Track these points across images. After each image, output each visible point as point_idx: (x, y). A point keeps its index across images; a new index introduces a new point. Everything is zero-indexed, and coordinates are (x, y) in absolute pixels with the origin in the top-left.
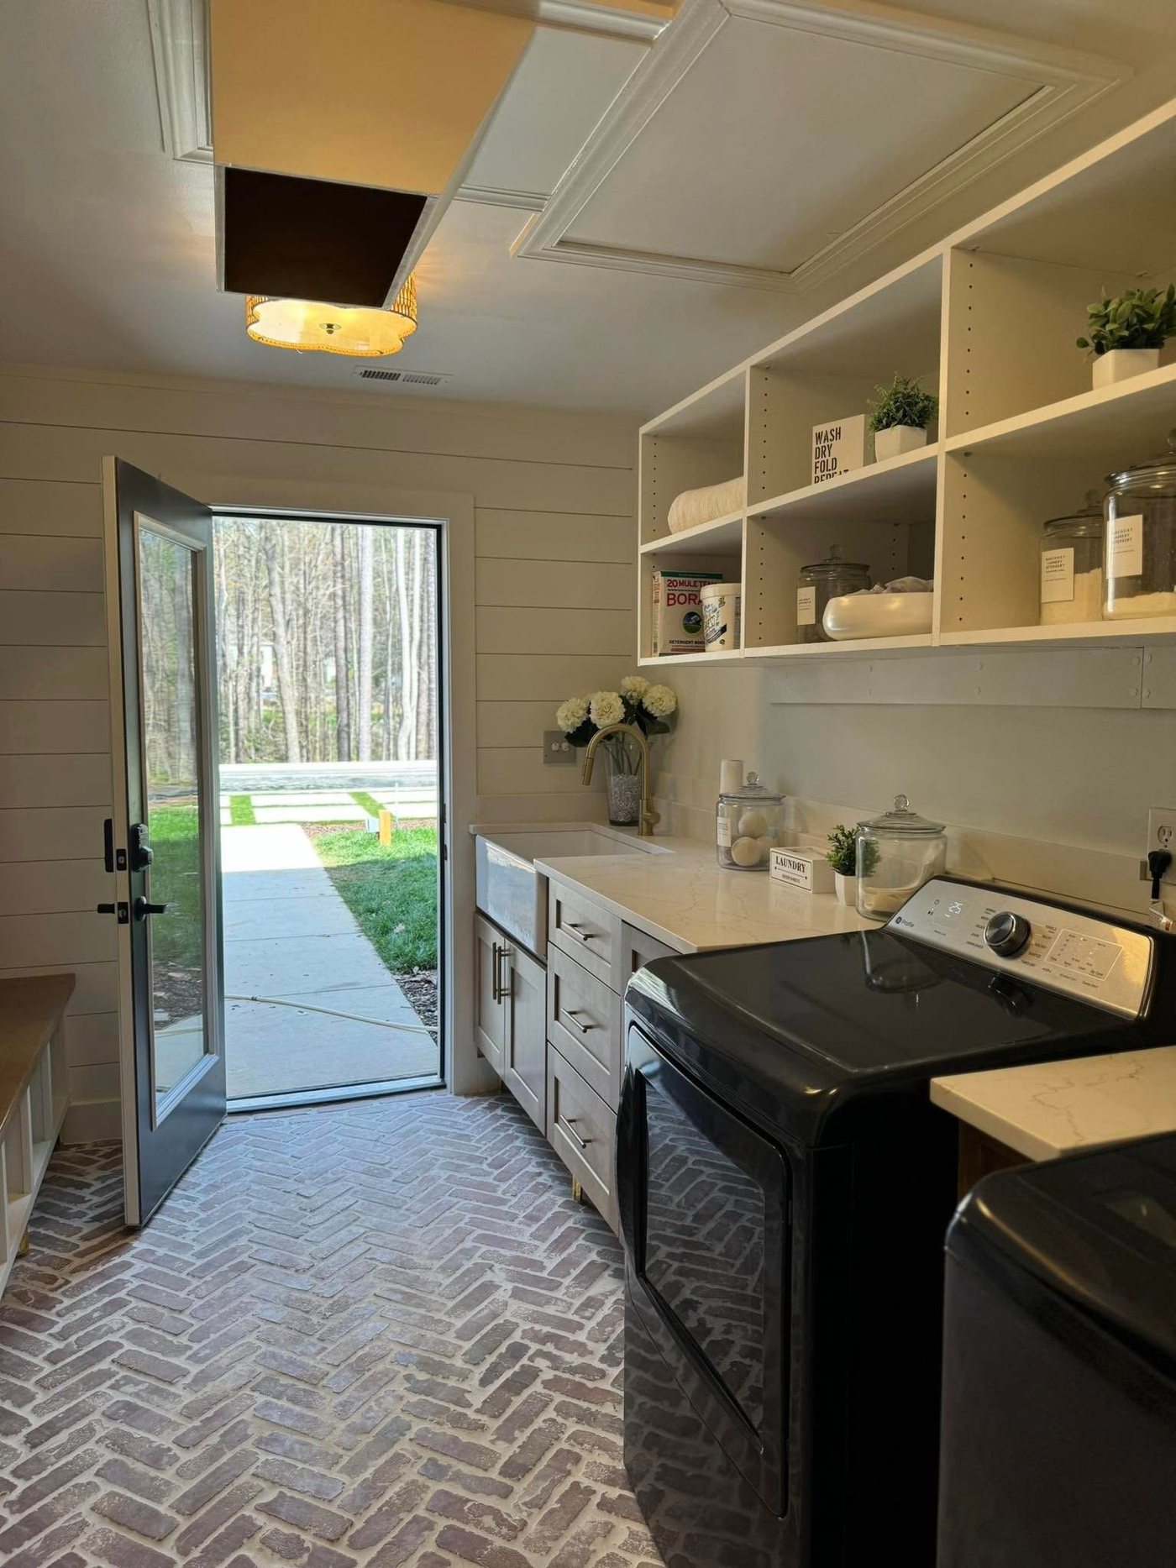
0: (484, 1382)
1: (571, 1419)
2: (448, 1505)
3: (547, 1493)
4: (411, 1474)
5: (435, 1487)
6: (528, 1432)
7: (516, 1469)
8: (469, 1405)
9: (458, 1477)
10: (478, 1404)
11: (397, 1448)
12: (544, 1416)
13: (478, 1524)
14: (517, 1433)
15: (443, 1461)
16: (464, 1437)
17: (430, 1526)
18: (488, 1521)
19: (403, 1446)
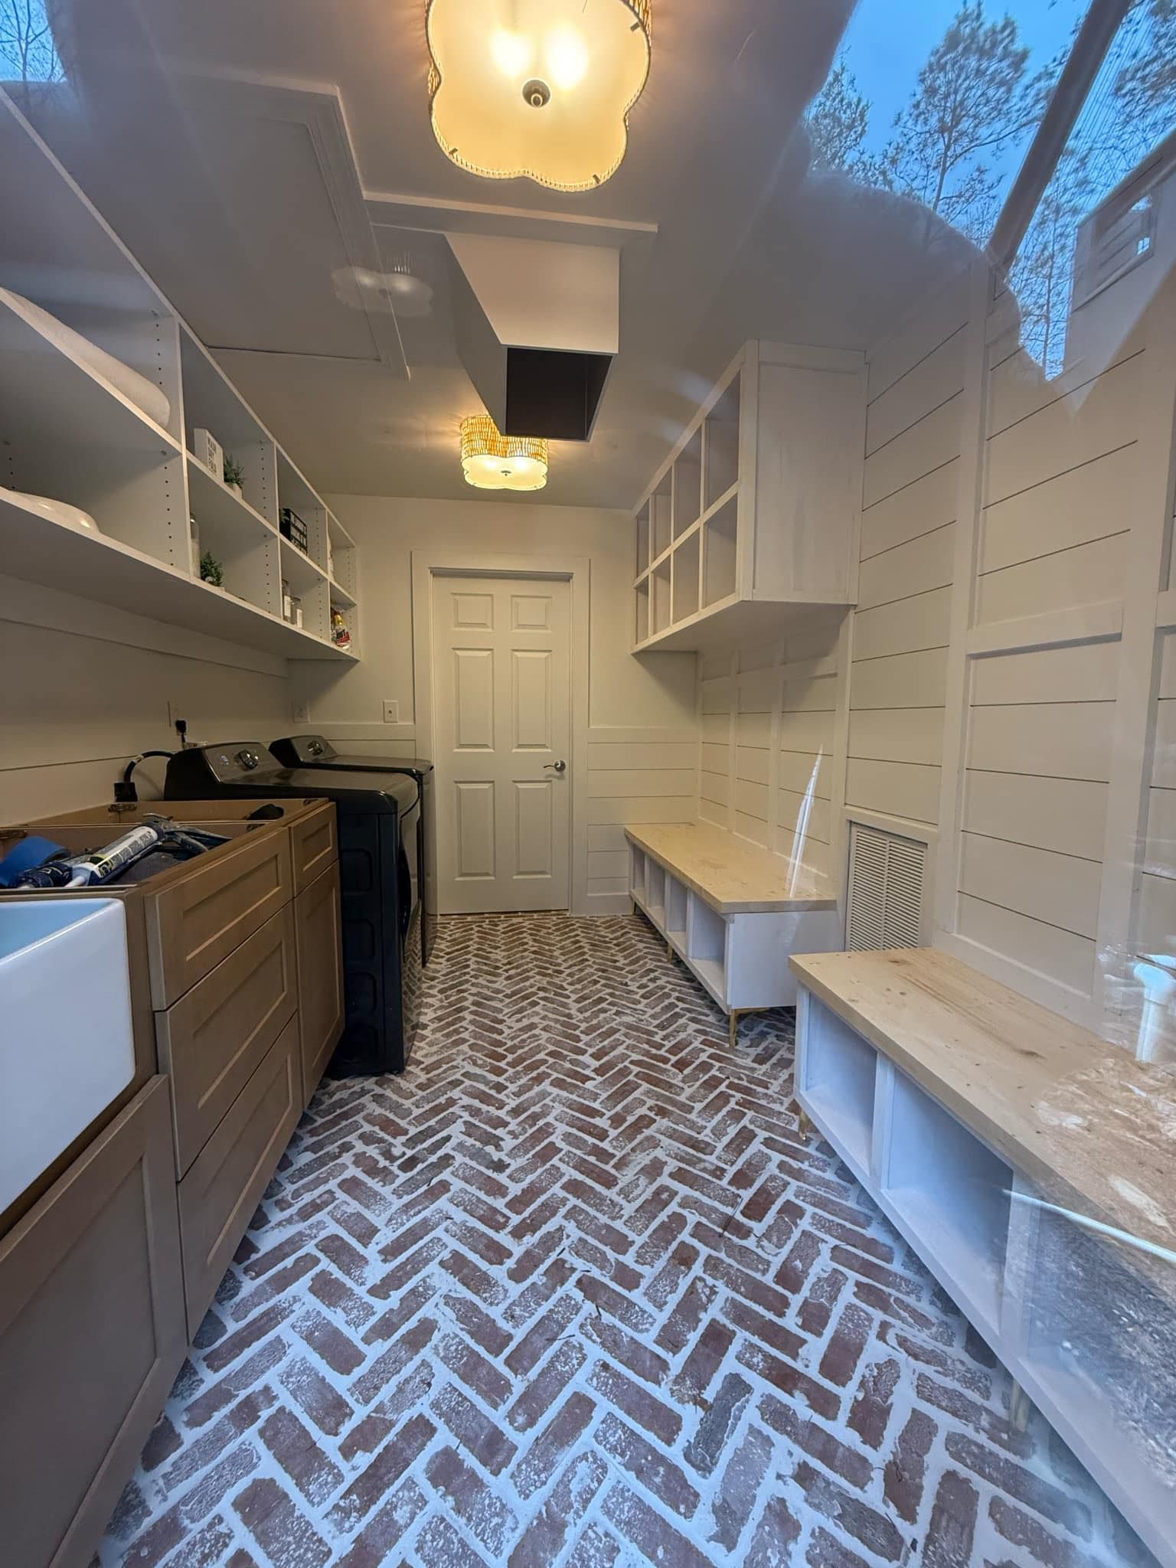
0: (448, 1138)
1: (406, 1107)
2: (499, 1072)
3: (445, 1072)
4: (513, 1088)
5: (501, 1079)
6: (437, 1102)
7: (456, 1084)
8: (465, 1123)
9: (487, 1083)
10: (460, 1121)
11: (518, 1101)
12: (421, 1110)
13: (485, 1061)
14: (443, 1102)
15: (493, 1092)
16: (476, 1103)
17: (508, 1064)
18: (480, 1062)
19: (512, 1103)
